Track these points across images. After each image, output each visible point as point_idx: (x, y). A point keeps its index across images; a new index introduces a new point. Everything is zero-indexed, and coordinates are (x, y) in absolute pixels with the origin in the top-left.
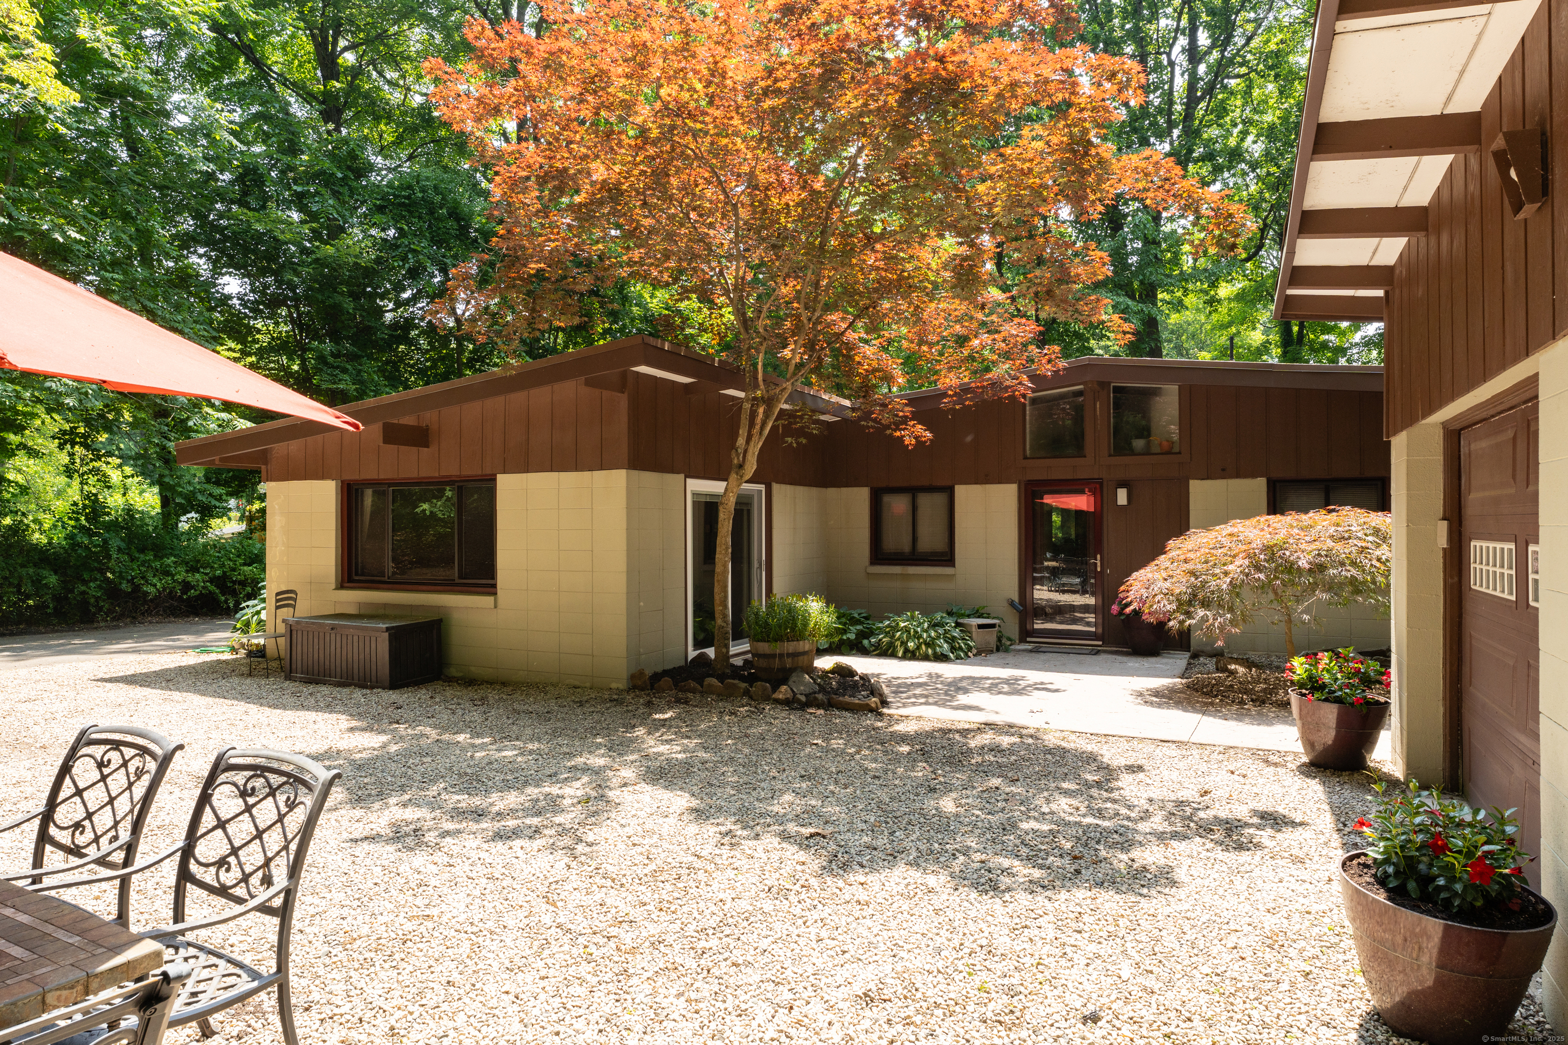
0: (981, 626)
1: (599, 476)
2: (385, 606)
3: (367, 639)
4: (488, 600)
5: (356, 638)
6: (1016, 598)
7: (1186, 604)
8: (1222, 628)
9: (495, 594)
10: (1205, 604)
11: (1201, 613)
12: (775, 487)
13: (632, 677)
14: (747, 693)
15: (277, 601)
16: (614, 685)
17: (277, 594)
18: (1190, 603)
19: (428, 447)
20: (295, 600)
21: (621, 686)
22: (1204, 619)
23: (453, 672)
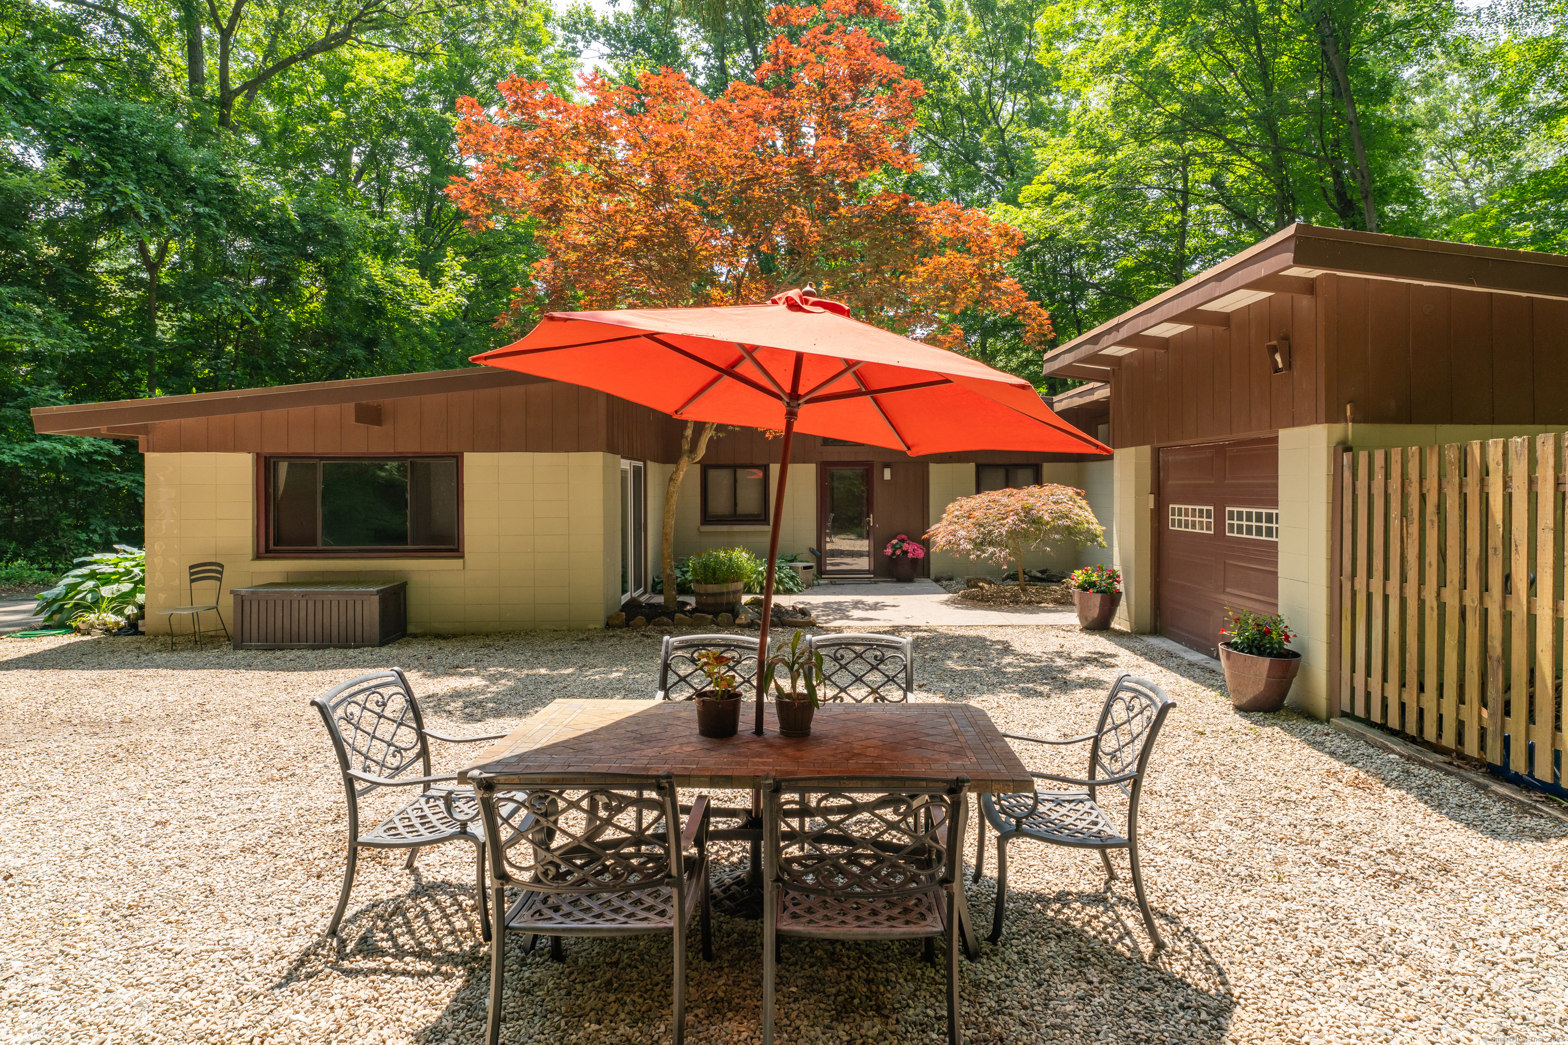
0: (805, 568)
1: (575, 458)
2: (323, 573)
3: (351, 604)
4: (456, 563)
5: (335, 604)
6: (815, 547)
7: (979, 545)
8: (1005, 558)
9: (462, 557)
10: (991, 543)
11: (991, 550)
12: (649, 463)
13: (609, 618)
14: (713, 622)
15: (192, 574)
16: (591, 626)
17: (191, 567)
18: (981, 544)
19: (380, 425)
20: (221, 573)
21: (598, 626)
22: (993, 554)
23: (411, 629)
